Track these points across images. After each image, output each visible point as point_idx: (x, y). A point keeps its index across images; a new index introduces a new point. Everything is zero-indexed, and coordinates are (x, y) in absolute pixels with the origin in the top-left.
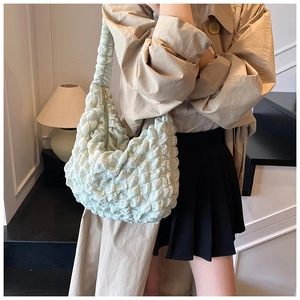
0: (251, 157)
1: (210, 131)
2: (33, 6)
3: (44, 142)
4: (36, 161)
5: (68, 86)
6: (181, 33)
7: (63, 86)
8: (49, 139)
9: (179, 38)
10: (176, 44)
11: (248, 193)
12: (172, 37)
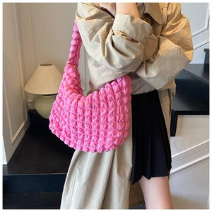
0: (175, 110)
1: (149, 93)
2: (18, 4)
3: (30, 105)
4: (25, 118)
5: (45, 65)
6: (133, 25)
7: (42, 65)
8: (33, 103)
9: (132, 29)
10: (131, 33)
11: (173, 134)
12: (128, 28)
